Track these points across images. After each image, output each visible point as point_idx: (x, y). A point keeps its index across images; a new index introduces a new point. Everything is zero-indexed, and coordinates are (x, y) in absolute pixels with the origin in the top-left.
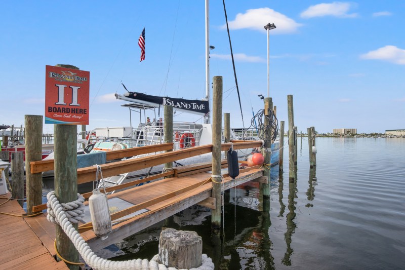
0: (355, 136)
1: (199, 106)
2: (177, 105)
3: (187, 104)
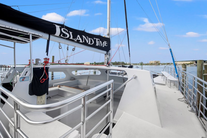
0: (161, 65)
1: (102, 43)
2: (77, 39)
3: (90, 39)
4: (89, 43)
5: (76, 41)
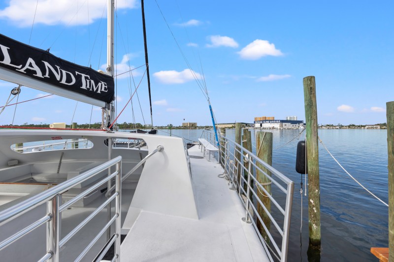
0: (197, 128)
1: (96, 84)
2: (27, 66)
3: (64, 72)
4: (64, 82)
5: (22, 70)
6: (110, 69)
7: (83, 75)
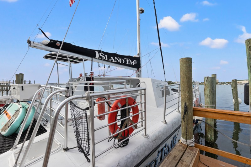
1: (132, 62)
2: (111, 60)
3: (121, 59)
4: (121, 63)
5: (110, 61)
6: (138, 55)
7: (127, 59)
